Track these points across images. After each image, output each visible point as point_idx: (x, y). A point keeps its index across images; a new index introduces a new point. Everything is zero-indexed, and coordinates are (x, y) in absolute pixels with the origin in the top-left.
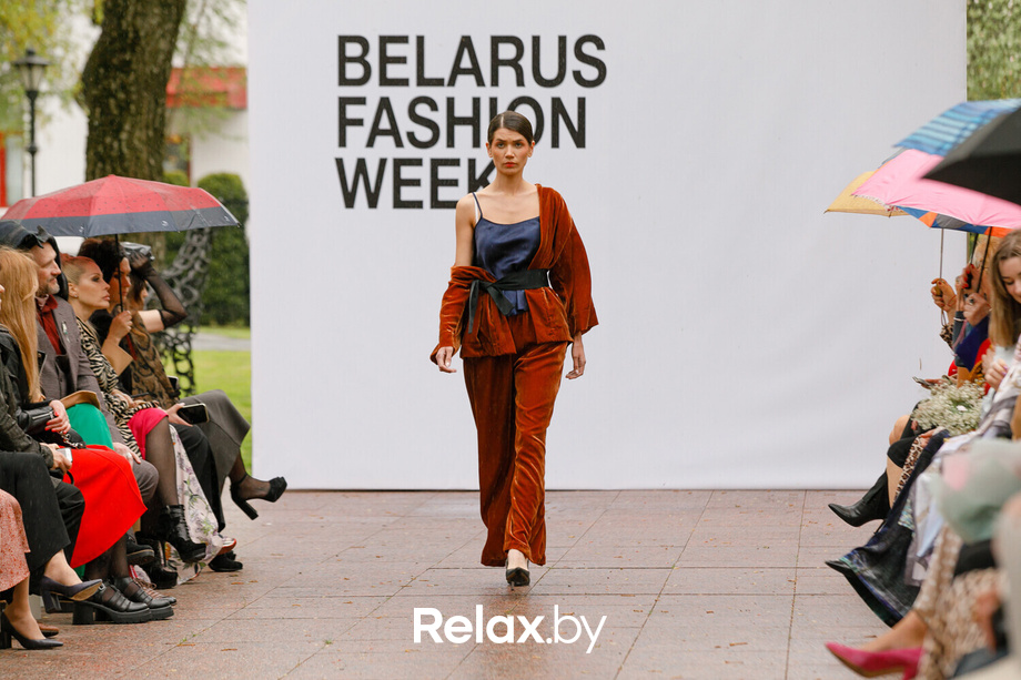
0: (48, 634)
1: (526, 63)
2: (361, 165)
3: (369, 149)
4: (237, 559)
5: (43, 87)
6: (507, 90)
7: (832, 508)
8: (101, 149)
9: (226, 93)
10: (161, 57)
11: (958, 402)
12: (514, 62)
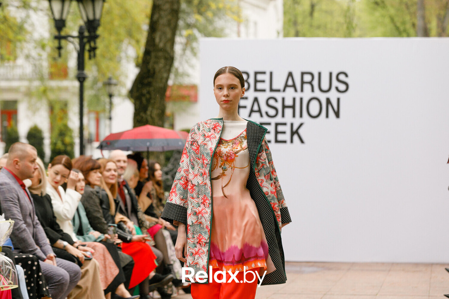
1: (315, 83)
5: (115, 92)
8: (139, 118)
9: (189, 96)
12: (310, 83)
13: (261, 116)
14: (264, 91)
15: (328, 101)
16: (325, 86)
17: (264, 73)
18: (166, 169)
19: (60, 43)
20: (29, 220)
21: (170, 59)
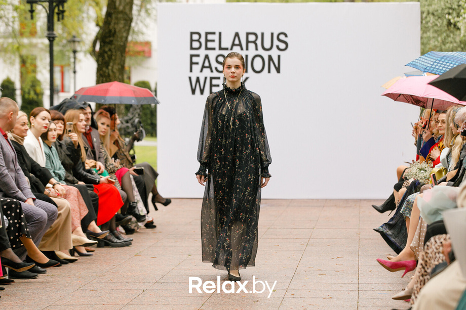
0: (88, 251)
1: (259, 42)
2: (198, 80)
3: (201, 73)
4: (154, 224)
5: (78, 48)
6: (252, 52)
7: (373, 206)
8: (101, 72)
9: (144, 52)
10: (124, 39)
11: (421, 170)
12: (254, 42)
13: (212, 71)
14: (214, 49)
15: (270, 58)
16: (267, 45)
17: (214, 33)
18: (126, 118)
19: (32, 7)
20: (12, 166)
21: (129, 20)
